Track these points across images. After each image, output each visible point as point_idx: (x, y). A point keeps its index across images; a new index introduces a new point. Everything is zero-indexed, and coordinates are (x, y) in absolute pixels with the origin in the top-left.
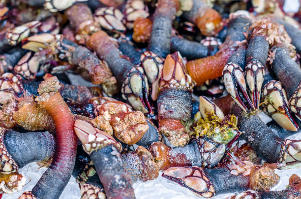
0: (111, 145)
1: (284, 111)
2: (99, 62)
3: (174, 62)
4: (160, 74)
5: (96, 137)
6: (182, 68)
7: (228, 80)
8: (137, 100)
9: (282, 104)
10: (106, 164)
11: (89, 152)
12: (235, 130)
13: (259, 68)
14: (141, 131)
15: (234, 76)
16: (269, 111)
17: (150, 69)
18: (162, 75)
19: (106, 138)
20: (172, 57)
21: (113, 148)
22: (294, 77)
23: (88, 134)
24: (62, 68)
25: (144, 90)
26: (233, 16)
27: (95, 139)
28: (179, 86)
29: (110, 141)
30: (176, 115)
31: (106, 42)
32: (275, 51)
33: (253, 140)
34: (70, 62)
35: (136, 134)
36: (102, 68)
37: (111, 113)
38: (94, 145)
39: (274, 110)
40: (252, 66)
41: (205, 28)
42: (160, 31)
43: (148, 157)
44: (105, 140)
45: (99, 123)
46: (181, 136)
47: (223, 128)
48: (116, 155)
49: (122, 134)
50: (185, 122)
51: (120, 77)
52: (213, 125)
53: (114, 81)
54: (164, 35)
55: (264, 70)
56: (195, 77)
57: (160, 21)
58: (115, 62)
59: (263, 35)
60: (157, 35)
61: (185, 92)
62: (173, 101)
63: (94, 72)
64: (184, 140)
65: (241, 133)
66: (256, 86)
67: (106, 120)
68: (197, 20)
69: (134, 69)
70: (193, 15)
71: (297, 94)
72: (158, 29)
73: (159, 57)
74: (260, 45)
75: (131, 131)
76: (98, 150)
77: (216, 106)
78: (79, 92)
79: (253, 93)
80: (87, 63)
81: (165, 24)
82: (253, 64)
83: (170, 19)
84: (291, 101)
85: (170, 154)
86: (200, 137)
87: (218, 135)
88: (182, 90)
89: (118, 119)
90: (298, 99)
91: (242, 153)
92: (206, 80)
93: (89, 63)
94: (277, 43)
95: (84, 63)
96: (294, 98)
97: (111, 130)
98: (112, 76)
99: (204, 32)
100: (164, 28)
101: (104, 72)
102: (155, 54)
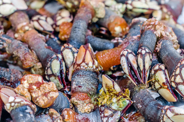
0: (27, 105)
1: (166, 87)
2: (28, 51)
3: (85, 50)
4: (75, 60)
5: (15, 99)
6: (91, 54)
7: (123, 62)
8: (55, 79)
9: (165, 81)
10: (21, 119)
11: (9, 110)
12: (128, 100)
13: (146, 52)
14: (52, 97)
15: (127, 59)
16: (157, 88)
17: (67, 57)
18: (76, 60)
19: (23, 100)
20: (84, 47)
21: (28, 107)
22: (173, 59)
23: (9, 97)
24: (1, 57)
25: (61, 72)
26: (134, 21)
27: (14, 100)
28: (87, 68)
29: (26, 103)
30: (84, 89)
31: (36, 37)
32: (161, 43)
33: (141, 106)
34: (8, 52)
35: (48, 99)
36: (31, 55)
37: (29, 82)
38: (13, 104)
39: (160, 86)
40: (141, 50)
41: (115, 31)
42: (77, 29)
43: (58, 117)
44: (22, 101)
45: (20, 90)
46: (86, 105)
47: (118, 98)
48: (29, 113)
49: (38, 99)
50: (91, 95)
51: (44, 62)
52: (112, 96)
53: (40, 66)
54: (80, 32)
55: (151, 55)
56: (101, 63)
57: (77, 23)
58: (41, 51)
59: (152, 30)
60: (75, 32)
61: (92, 72)
62: (82, 78)
63: (24, 58)
64: (89, 108)
65: (132, 102)
66: (144, 66)
67: (25, 88)
68: (109, 25)
69: (54, 56)
70: (106, 21)
71: (175, 72)
72: (76, 28)
73: (74, 47)
74: (148, 36)
75: (44, 97)
76: (16, 108)
77: (114, 82)
78: (12, 73)
79: (142, 72)
80: (19, 51)
81: (81, 24)
82: (142, 49)
83: (86, 22)
84: (171, 78)
85: (77, 118)
86: (102, 106)
87: (115, 103)
88: (89, 71)
89: (34, 87)
90: (176, 76)
91: (134, 118)
92: (111, 66)
93: (21, 51)
94: (163, 36)
95: (17, 52)
96: (174, 76)
97: (29, 95)
98: (39, 62)
99: (114, 34)
100: (80, 27)
101: (32, 58)
102: (72, 45)
